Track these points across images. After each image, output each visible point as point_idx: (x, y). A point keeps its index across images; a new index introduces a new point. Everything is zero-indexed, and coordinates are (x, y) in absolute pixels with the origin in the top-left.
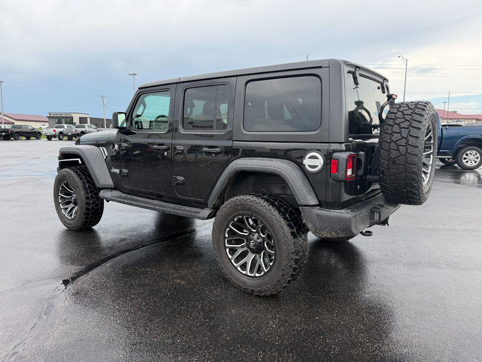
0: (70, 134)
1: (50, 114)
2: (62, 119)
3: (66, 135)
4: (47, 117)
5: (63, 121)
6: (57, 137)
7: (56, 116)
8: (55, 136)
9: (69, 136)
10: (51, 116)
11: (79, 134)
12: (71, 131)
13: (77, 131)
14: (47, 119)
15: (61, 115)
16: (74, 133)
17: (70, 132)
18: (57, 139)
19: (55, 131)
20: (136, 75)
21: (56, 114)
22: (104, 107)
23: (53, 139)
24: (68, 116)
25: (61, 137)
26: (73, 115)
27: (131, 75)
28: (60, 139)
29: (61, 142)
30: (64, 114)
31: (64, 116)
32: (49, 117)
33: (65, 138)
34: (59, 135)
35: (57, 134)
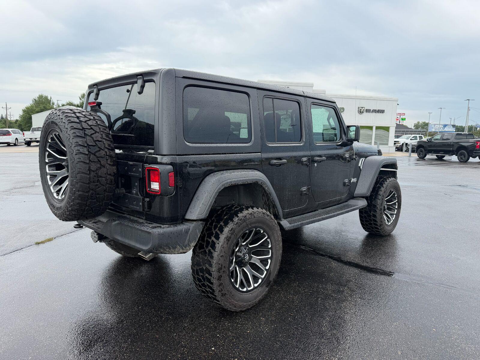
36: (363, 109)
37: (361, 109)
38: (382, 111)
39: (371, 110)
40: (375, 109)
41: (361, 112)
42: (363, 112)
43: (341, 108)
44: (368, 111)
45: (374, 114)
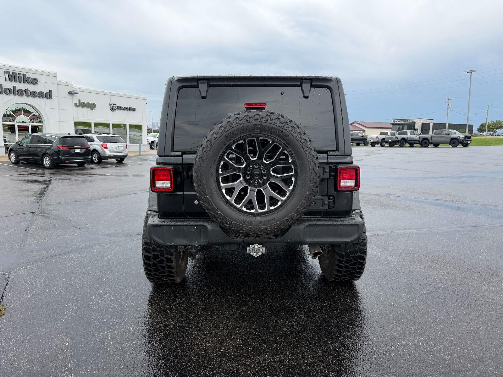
0: (390, 141)
1: (394, 121)
2: (405, 125)
3: (386, 142)
4: (391, 124)
5: (406, 127)
6: (379, 144)
7: (399, 122)
8: (377, 143)
9: (390, 143)
10: (395, 122)
11: (399, 140)
12: (392, 138)
13: (397, 138)
14: (391, 126)
15: (404, 121)
16: (395, 139)
17: (390, 139)
18: (379, 146)
19: (377, 138)
20: (474, 71)
21: (399, 120)
22: (448, 111)
23: (376, 146)
24: (410, 122)
25: (383, 143)
26: (416, 121)
27: (468, 72)
28: (382, 146)
29: (383, 148)
30: (407, 120)
31: (407, 122)
32: (393, 124)
33: (387, 145)
34: (381, 141)
35: (380, 141)
36: (115, 106)
37: (112, 106)
38: (133, 110)
39: (122, 107)
40: (126, 106)
41: (112, 109)
42: (115, 110)
43: (92, 103)
44: (119, 108)
45: (126, 111)
